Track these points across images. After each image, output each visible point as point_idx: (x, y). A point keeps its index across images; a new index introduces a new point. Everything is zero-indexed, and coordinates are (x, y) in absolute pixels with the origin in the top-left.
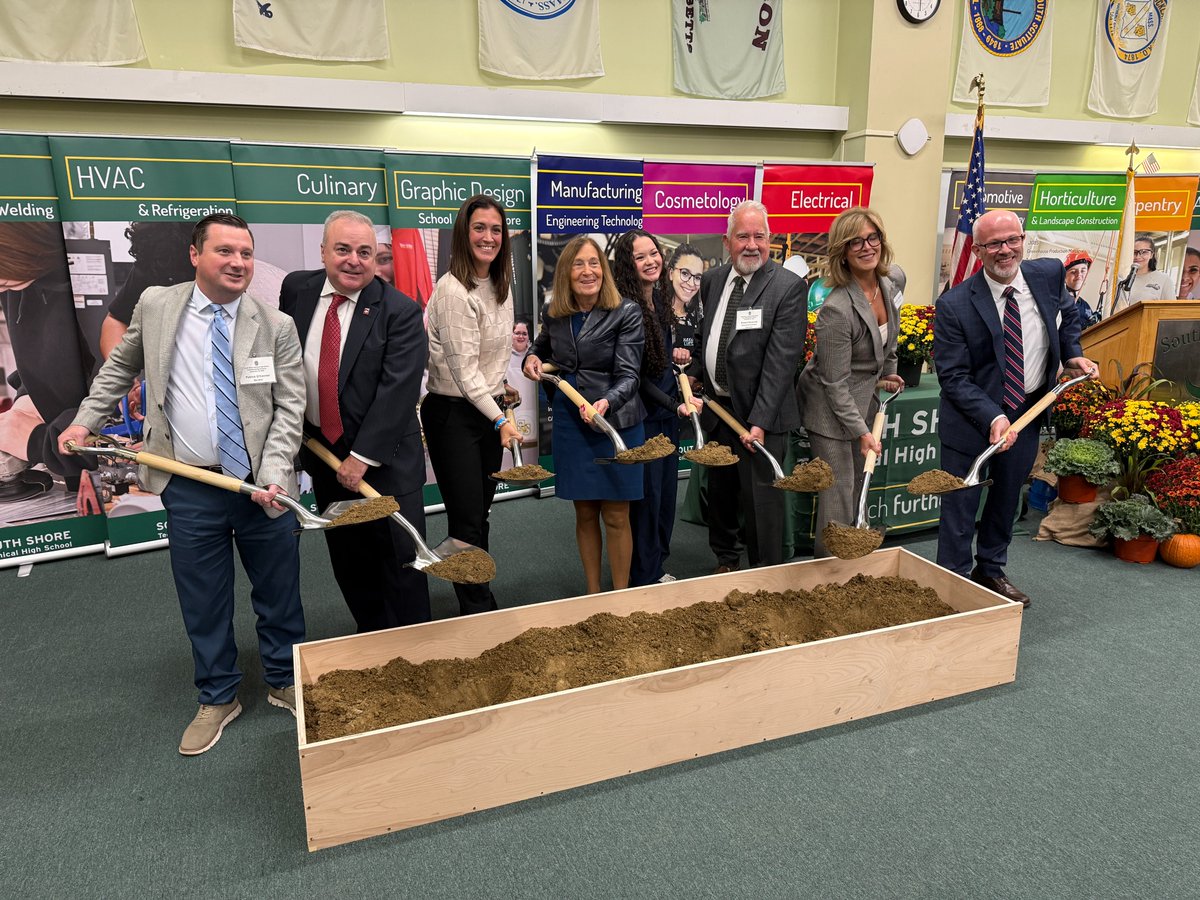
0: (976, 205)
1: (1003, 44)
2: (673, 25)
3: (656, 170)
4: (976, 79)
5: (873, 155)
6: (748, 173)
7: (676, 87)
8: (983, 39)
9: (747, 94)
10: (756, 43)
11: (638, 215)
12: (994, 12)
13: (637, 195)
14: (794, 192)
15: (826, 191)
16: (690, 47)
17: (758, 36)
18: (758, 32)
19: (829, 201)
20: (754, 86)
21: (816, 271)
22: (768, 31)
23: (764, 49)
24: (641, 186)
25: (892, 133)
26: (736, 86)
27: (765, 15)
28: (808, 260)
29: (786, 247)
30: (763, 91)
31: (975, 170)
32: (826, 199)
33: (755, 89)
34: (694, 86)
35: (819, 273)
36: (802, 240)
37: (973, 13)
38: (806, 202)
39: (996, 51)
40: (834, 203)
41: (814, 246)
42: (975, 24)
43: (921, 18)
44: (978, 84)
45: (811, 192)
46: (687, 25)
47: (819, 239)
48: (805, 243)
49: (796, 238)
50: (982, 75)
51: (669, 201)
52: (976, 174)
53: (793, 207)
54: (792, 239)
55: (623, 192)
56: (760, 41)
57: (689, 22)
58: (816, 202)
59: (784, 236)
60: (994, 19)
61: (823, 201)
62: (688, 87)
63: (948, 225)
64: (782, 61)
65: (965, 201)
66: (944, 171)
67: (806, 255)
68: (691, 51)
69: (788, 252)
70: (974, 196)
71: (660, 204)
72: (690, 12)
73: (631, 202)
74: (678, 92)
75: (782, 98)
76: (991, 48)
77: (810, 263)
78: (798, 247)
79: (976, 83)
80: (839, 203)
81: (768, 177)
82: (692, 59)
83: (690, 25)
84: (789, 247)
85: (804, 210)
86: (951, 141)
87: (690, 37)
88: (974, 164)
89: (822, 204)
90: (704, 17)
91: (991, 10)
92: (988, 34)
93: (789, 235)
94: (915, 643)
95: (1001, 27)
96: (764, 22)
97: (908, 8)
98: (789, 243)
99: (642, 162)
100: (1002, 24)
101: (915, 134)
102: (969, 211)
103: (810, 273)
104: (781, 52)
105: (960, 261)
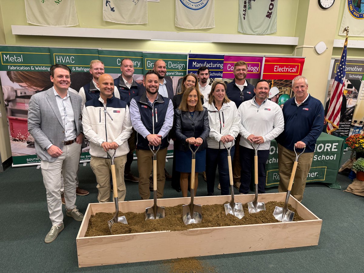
0: (342, 72)
1: (360, 15)
2: (239, 11)
3: (228, 58)
4: (345, 29)
5: (306, 54)
6: (260, 59)
7: (239, 31)
8: (352, 13)
9: (263, 33)
10: (267, 16)
11: (221, 72)
12: (358, 4)
13: (221, 66)
14: (275, 66)
15: (287, 66)
16: (244, 18)
17: (268, 14)
18: (268, 12)
19: (288, 69)
20: (266, 30)
21: (282, 92)
22: (272, 12)
23: (270, 18)
24: (223, 63)
25: (313, 47)
26: (259, 30)
27: (271, 7)
28: (279, 89)
29: (271, 84)
30: (269, 32)
31: (343, 60)
32: (287, 69)
33: (266, 31)
34: (245, 30)
35: (283, 93)
36: (277, 82)
37: (349, 4)
38: (279, 69)
39: (357, 17)
40: (289, 70)
41: (282, 84)
42: (349, 8)
43: (326, 7)
44: (346, 30)
45: (281, 66)
46: (244, 11)
47: (283, 82)
48: (278, 83)
49: (275, 81)
50: (348, 27)
52: (343, 61)
53: (275, 71)
54: (274, 81)
55: (217, 65)
56: (269, 15)
57: (245, 10)
58: (283, 70)
59: (271, 81)
60: (357, 6)
61: (286, 69)
62: (243, 31)
63: (332, 78)
64: (276, 22)
65: (338, 70)
66: (332, 59)
67: (278, 87)
68: (244, 19)
69: (272, 85)
70: (341, 69)
71: (229, 69)
72: (245, 6)
73: (219, 68)
74: (239, 32)
75: (275, 34)
76: (355, 16)
77: (280, 89)
78: (276, 84)
79: (345, 30)
80: (291, 70)
81: (266, 61)
82: (245, 22)
83: (245, 11)
84: (273, 84)
85: (278, 72)
86: (335, 49)
87: (245, 15)
88: (342, 58)
89: (285, 70)
90: (250, 8)
91: (356, 3)
92: (354, 11)
93: (273, 80)
94: (280, 229)
95: (359, 9)
96: (270, 9)
97: (322, 4)
98: (272, 83)
99: (224, 55)
100: (360, 8)
101: (321, 47)
102: (339, 74)
103: (280, 93)
104: (276, 19)
105: (335, 91)
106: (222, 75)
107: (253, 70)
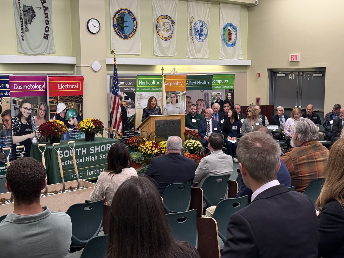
0: (116, 86)
1: (125, 36)
2: (17, 33)
3: (14, 78)
5: (85, 73)
6: (44, 78)
7: (19, 51)
8: (119, 35)
9: (43, 53)
10: (44, 37)
11: (8, 91)
12: (121, 27)
13: (8, 86)
14: (59, 84)
15: (69, 84)
16: (23, 39)
17: (45, 35)
18: (45, 34)
19: (70, 87)
20: (45, 50)
21: (68, 107)
22: (48, 34)
23: (47, 40)
24: (9, 83)
25: (90, 65)
26: (39, 50)
27: (47, 29)
28: (65, 104)
29: (58, 100)
30: (48, 52)
31: (115, 76)
32: (69, 86)
33: (46, 51)
34: (25, 51)
35: (69, 108)
36: (63, 98)
37: (114, 27)
38: (63, 87)
39: (123, 38)
40: (72, 87)
41: (67, 100)
42: (115, 30)
43: (95, 32)
44: (113, 52)
45: (64, 84)
46: (21, 32)
47: (68, 97)
48: (64, 99)
49: (61, 98)
50: (114, 50)
51: (19, 87)
52: (115, 78)
53: (59, 88)
54: (59, 98)
55: (3, 85)
56: (46, 37)
57: (22, 32)
58: (66, 87)
59: (57, 97)
60: (121, 29)
61: (68, 86)
62: (23, 51)
63: (110, 92)
64: (54, 43)
65: (113, 85)
66: (107, 74)
67: (64, 102)
68: (23, 40)
69: (59, 102)
70: (115, 84)
71: (16, 88)
72: (22, 29)
73: (6, 88)
74: (20, 53)
75: (55, 53)
76: (121, 37)
77: (66, 105)
78: (62, 100)
80: (73, 87)
81: (50, 80)
82: (24, 43)
83: (23, 33)
84: (59, 100)
85: (62, 89)
86: (108, 65)
87: (23, 36)
88: (115, 74)
89: (68, 87)
90: (27, 30)
91: (120, 26)
92: (120, 33)
93: (58, 97)
95: (124, 31)
96: (46, 31)
97: (91, 30)
98: (59, 99)
99: (9, 76)
100: (124, 30)
101: (97, 65)
102: (114, 88)
103: (67, 108)
104: (53, 40)
105: (113, 103)
106: (9, 94)
107: (39, 88)
